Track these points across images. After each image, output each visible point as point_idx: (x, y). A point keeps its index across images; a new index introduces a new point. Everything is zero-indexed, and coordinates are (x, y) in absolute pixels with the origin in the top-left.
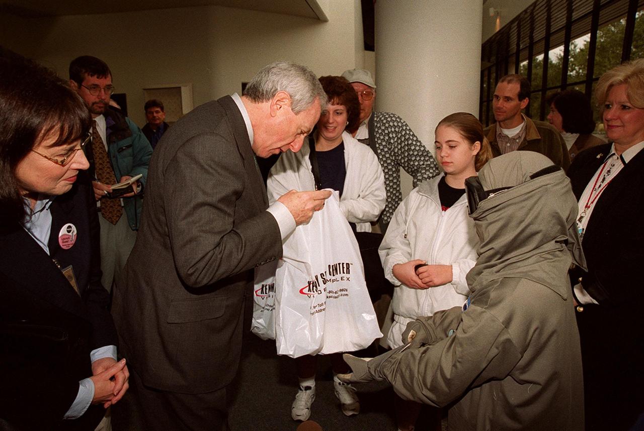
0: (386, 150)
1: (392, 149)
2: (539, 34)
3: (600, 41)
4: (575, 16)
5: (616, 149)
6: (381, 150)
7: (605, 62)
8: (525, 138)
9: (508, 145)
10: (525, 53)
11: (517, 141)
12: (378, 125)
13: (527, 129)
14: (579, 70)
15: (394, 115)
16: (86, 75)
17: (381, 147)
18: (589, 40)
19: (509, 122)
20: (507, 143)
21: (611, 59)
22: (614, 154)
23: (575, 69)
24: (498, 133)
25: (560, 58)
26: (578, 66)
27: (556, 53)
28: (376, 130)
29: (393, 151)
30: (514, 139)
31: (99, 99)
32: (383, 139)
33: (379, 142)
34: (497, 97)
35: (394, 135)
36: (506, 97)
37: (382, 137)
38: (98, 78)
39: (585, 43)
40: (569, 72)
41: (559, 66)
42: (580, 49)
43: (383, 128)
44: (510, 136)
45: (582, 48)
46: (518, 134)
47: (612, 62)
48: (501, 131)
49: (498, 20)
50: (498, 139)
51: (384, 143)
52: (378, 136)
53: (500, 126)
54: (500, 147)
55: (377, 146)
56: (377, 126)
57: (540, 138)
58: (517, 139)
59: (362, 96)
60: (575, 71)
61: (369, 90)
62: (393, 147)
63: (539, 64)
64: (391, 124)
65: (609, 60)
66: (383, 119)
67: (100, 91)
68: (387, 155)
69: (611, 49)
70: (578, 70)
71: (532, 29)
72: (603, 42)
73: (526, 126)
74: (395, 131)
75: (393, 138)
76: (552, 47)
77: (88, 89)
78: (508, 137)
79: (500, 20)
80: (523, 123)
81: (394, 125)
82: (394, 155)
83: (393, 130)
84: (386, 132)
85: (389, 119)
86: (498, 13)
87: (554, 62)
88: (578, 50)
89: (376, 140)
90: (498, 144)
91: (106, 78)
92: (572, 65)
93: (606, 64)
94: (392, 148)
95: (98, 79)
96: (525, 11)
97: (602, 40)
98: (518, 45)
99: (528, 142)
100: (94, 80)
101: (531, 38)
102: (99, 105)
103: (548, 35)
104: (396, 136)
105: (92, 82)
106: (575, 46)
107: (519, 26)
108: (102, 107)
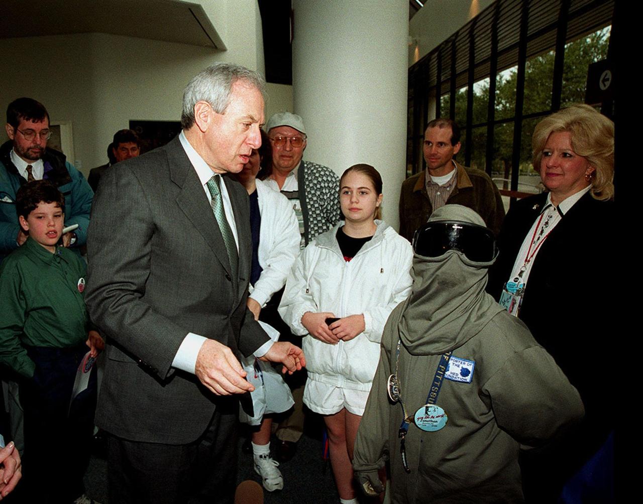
0: (316, 205)
1: (325, 206)
2: (462, 65)
3: (528, 72)
4: (501, 46)
5: (552, 200)
6: (311, 205)
7: (534, 96)
8: (456, 186)
9: (439, 193)
10: (448, 86)
11: (448, 189)
12: (310, 178)
13: (458, 176)
14: (506, 104)
15: (327, 168)
16: (22, 118)
17: (312, 203)
18: (516, 71)
19: (440, 169)
20: (437, 191)
21: (540, 92)
22: (550, 205)
23: (500, 103)
24: (427, 181)
25: (484, 90)
26: (504, 99)
27: (480, 87)
28: (307, 183)
29: (326, 208)
30: (444, 187)
31: (34, 143)
32: (314, 195)
33: (310, 196)
34: (428, 143)
35: (327, 191)
36: (439, 143)
37: (313, 192)
38: (33, 122)
39: (512, 74)
40: (495, 105)
41: (484, 98)
42: (506, 81)
43: (315, 182)
44: (440, 185)
45: (508, 79)
46: (448, 182)
47: (541, 96)
48: (431, 179)
49: (417, 50)
50: (427, 188)
51: (315, 199)
52: (308, 190)
53: (430, 173)
54: (430, 196)
55: (307, 200)
56: (307, 178)
57: (472, 185)
58: (447, 187)
59: (291, 142)
60: (501, 105)
61: (299, 136)
62: (326, 204)
63: (462, 96)
64: (325, 178)
65: (538, 93)
66: (315, 171)
67: (35, 136)
68: (318, 212)
69: (540, 81)
70: (504, 104)
71: (454, 60)
72: (531, 73)
73: (457, 173)
74: (328, 186)
75: (326, 194)
76: (476, 79)
77: (23, 134)
78: (438, 185)
79: (419, 50)
80: (454, 171)
81: (327, 180)
82: (326, 212)
83: (326, 185)
84: (318, 186)
85: (322, 173)
86: (416, 42)
87: (478, 94)
88: (504, 82)
89: (306, 194)
90: (427, 192)
91: (42, 122)
92: (498, 98)
93: (535, 98)
94: (324, 204)
95: (33, 124)
96: (447, 42)
97: (530, 72)
98: (439, 77)
99: (460, 190)
100: (30, 124)
101: (453, 69)
102: (34, 150)
103: (473, 65)
104: (329, 192)
105: (27, 127)
106: (501, 78)
107: (440, 58)
108: (37, 152)
